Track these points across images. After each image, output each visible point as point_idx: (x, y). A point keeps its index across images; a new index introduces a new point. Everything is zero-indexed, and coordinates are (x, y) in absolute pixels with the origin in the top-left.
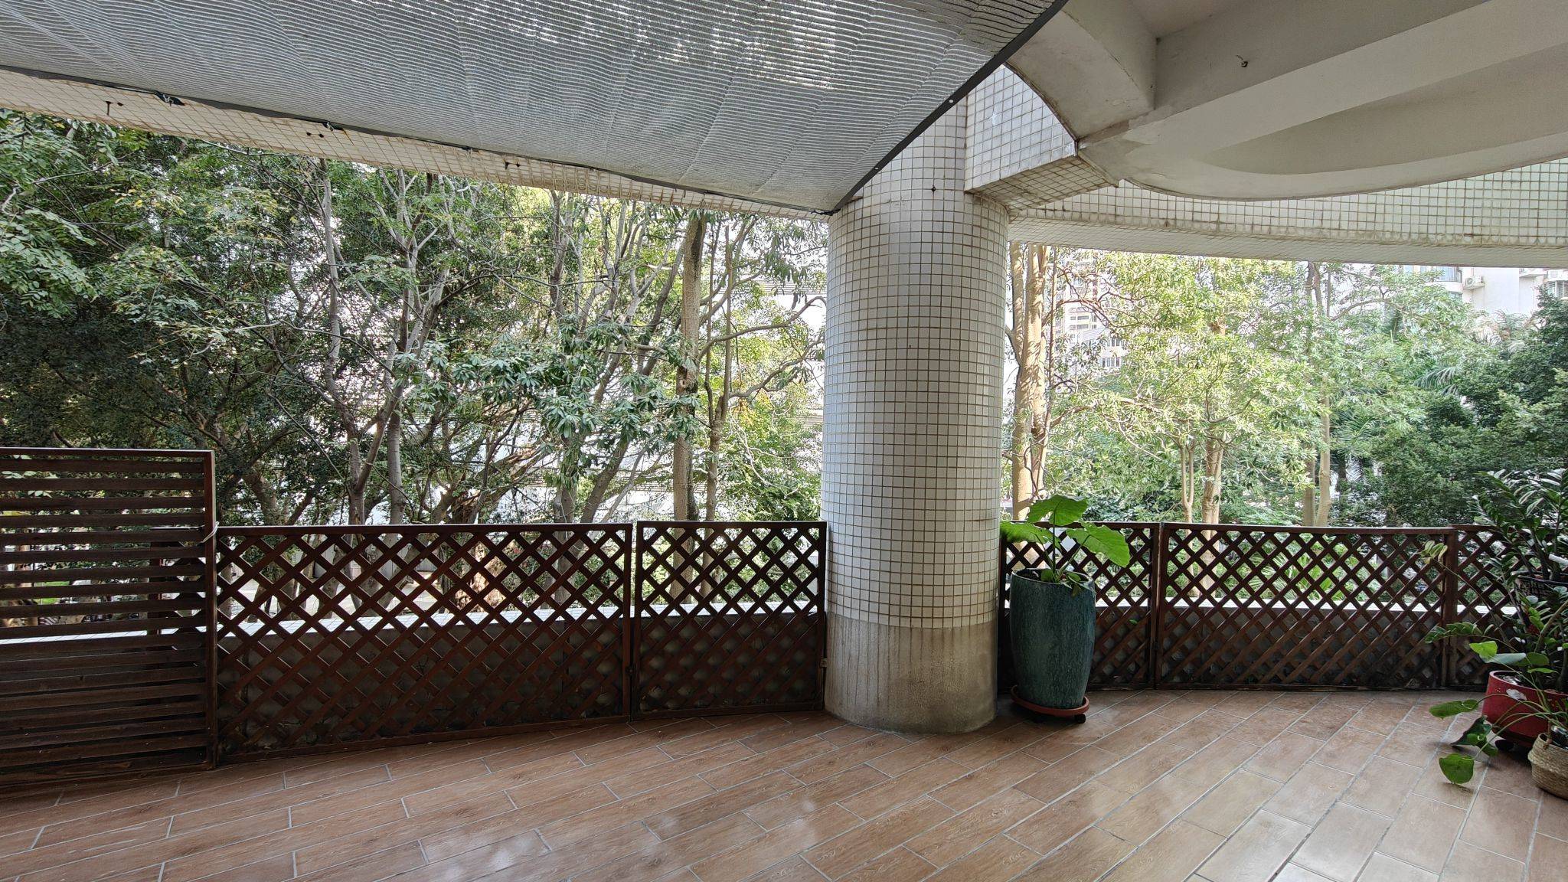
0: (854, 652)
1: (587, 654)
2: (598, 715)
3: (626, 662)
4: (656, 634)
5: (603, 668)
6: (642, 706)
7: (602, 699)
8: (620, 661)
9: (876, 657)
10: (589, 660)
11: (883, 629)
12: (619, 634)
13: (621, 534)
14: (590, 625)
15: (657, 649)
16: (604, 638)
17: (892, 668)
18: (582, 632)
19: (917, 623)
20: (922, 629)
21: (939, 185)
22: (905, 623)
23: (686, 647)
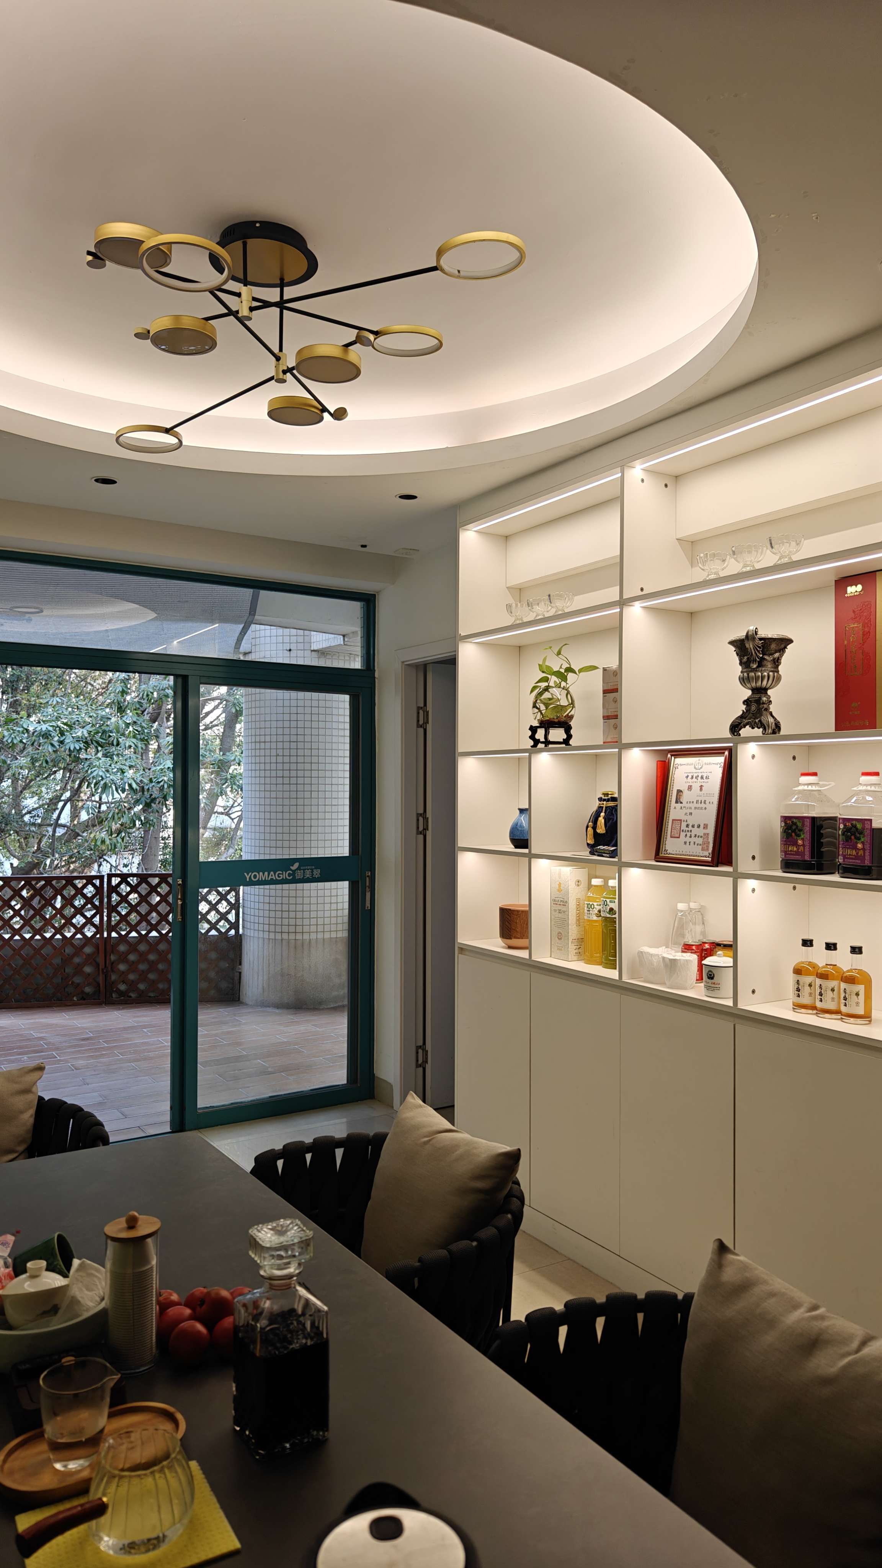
0: (252, 959)
1: (77, 960)
2: (84, 999)
3: (102, 966)
4: (122, 948)
5: (88, 969)
6: (114, 995)
7: (88, 990)
8: (98, 965)
9: (262, 959)
10: (78, 964)
11: (266, 940)
12: (97, 947)
13: (97, 882)
14: (78, 942)
15: (123, 958)
16: (88, 950)
17: (271, 966)
18: (73, 945)
19: (285, 936)
20: (289, 940)
21: (293, 647)
22: (278, 936)
23: (143, 956)
